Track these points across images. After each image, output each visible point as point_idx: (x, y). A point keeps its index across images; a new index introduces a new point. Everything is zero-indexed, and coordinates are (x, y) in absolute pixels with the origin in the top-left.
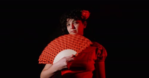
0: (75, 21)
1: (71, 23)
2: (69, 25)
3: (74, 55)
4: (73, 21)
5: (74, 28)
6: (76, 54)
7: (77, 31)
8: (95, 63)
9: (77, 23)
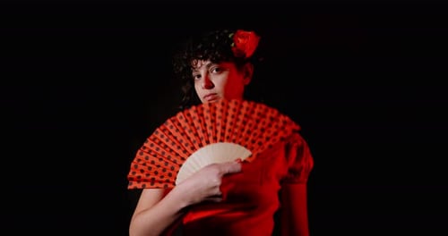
0: (214, 66)
1: (203, 72)
2: (199, 76)
3: (243, 159)
4: (209, 66)
5: (209, 85)
6: (250, 157)
7: (221, 95)
8: (280, 187)
9: (220, 71)
